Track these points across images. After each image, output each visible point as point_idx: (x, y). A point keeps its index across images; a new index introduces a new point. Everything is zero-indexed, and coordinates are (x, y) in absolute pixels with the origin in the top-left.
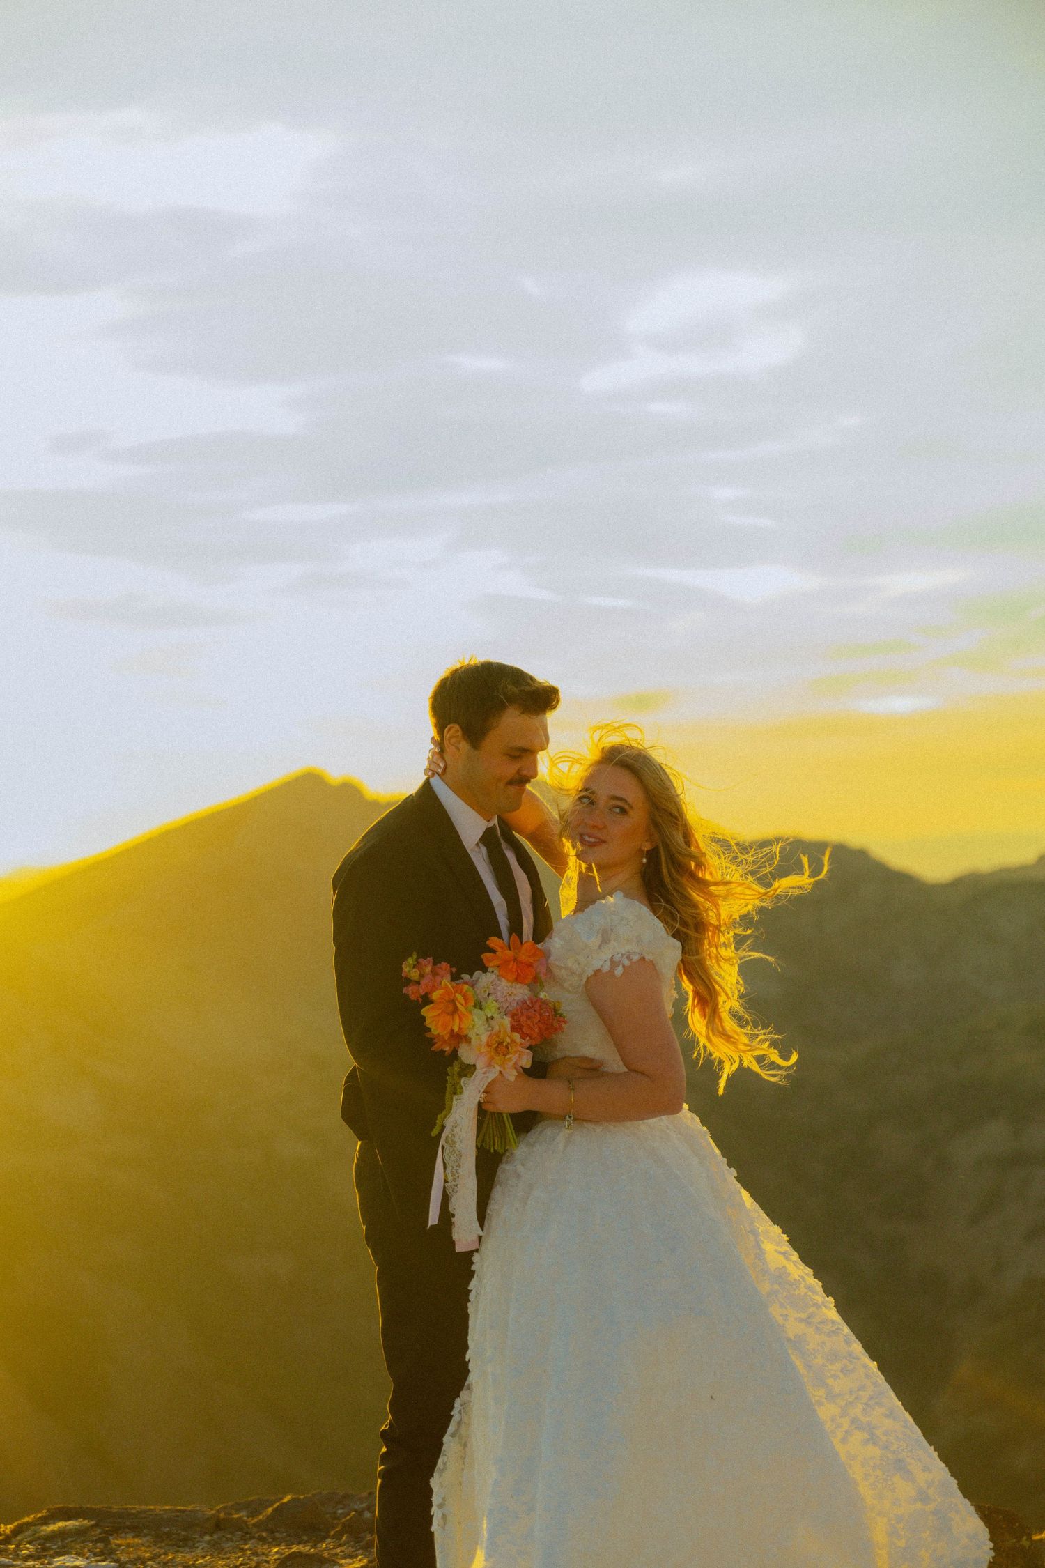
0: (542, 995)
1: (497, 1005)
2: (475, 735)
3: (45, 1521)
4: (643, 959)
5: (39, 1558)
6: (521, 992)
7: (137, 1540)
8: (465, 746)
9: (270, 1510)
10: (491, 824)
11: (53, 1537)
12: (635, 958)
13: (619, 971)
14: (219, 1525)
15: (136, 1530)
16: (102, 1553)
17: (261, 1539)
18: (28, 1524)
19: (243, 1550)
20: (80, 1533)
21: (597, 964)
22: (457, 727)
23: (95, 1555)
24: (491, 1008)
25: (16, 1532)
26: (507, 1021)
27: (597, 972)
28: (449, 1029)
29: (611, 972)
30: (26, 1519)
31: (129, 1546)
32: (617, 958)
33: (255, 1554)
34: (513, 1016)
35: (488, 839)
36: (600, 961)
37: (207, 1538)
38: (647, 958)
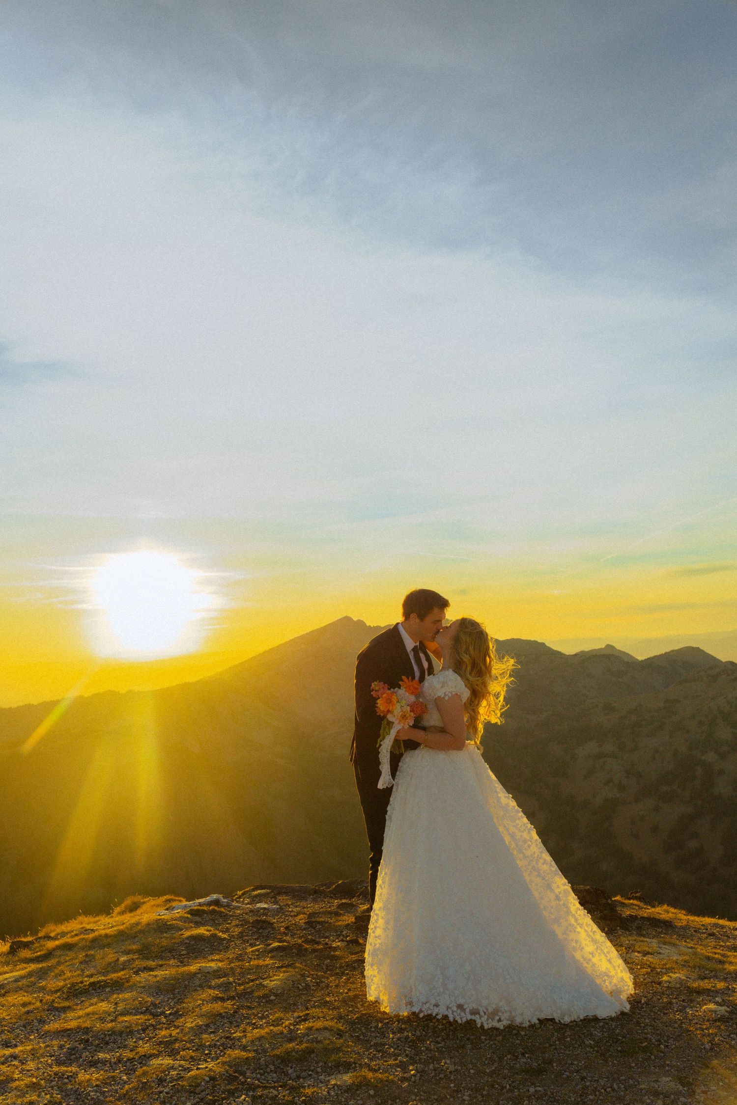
0: (421, 700)
1: (405, 702)
2: (422, 617)
3: (254, 890)
4: (457, 694)
5: (251, 904)
6: (412, 698)
7: (287, 897)
8: (417, 620)
9: (334, 886)
10: (416, 644)
11: (256, 896)
12: (454, 693)
13: (447, 698)
14: (316, 892)
15: (286, 893)
16: (274, 902)
17: (331, 897)
18: (248, 891)
19: (325, 901)
20: (265, 895)
21: (439, 694)
22: (415, 614)
23: (271, 903)
24: (403, 703)
25: (243, 894)
26: (408, 708)
27: (439, 697)
28: (387, 709)
29: (444, 698)
30: (247, 889)
31: (283, 900)
32: (447, 693)
33: (329, 903)
34: (411, 707)
35: (415, 650)
36: (440, 694)
37: (311, 897)
38: (458, 694)
